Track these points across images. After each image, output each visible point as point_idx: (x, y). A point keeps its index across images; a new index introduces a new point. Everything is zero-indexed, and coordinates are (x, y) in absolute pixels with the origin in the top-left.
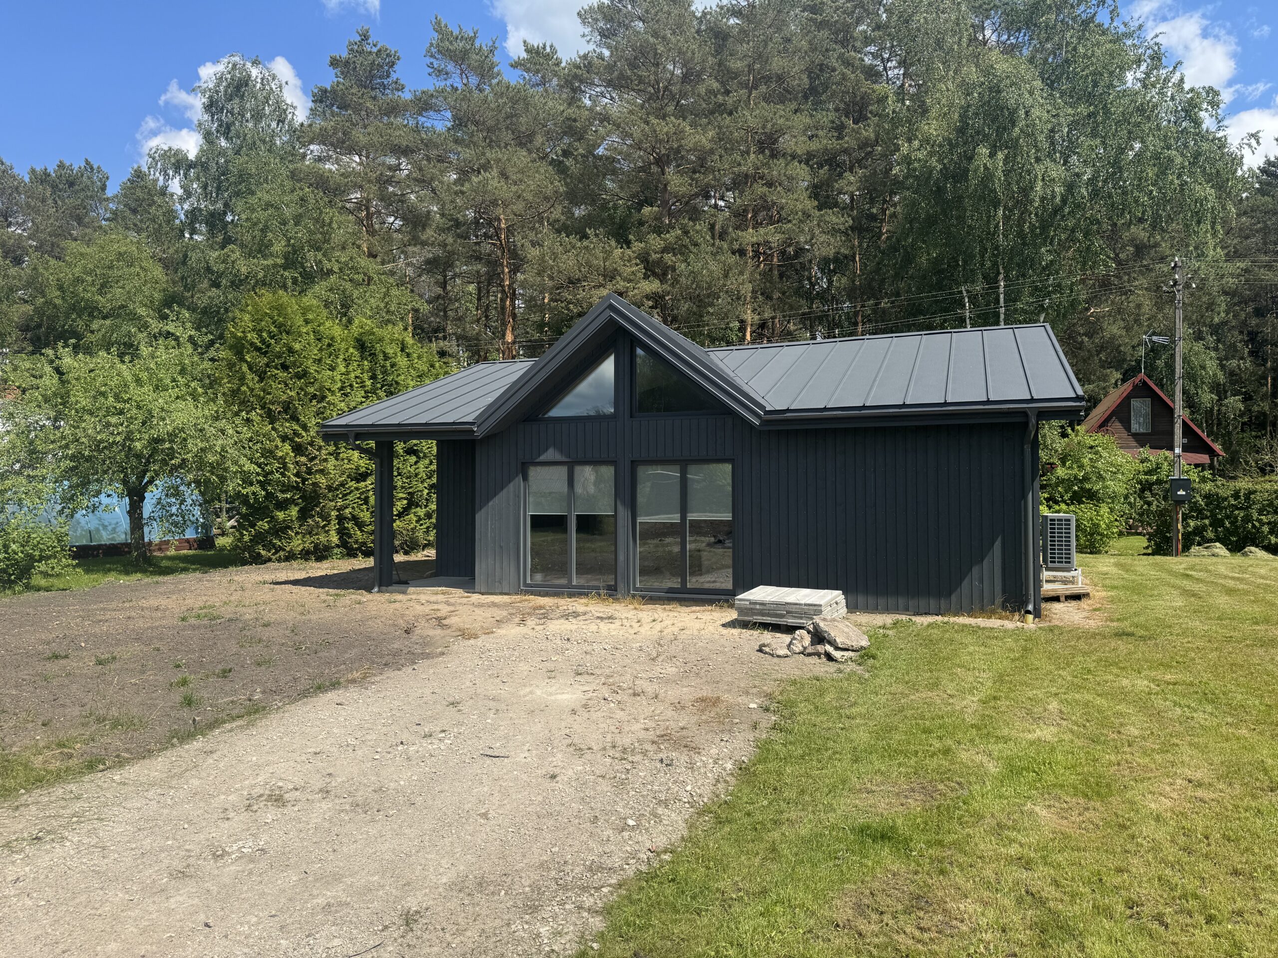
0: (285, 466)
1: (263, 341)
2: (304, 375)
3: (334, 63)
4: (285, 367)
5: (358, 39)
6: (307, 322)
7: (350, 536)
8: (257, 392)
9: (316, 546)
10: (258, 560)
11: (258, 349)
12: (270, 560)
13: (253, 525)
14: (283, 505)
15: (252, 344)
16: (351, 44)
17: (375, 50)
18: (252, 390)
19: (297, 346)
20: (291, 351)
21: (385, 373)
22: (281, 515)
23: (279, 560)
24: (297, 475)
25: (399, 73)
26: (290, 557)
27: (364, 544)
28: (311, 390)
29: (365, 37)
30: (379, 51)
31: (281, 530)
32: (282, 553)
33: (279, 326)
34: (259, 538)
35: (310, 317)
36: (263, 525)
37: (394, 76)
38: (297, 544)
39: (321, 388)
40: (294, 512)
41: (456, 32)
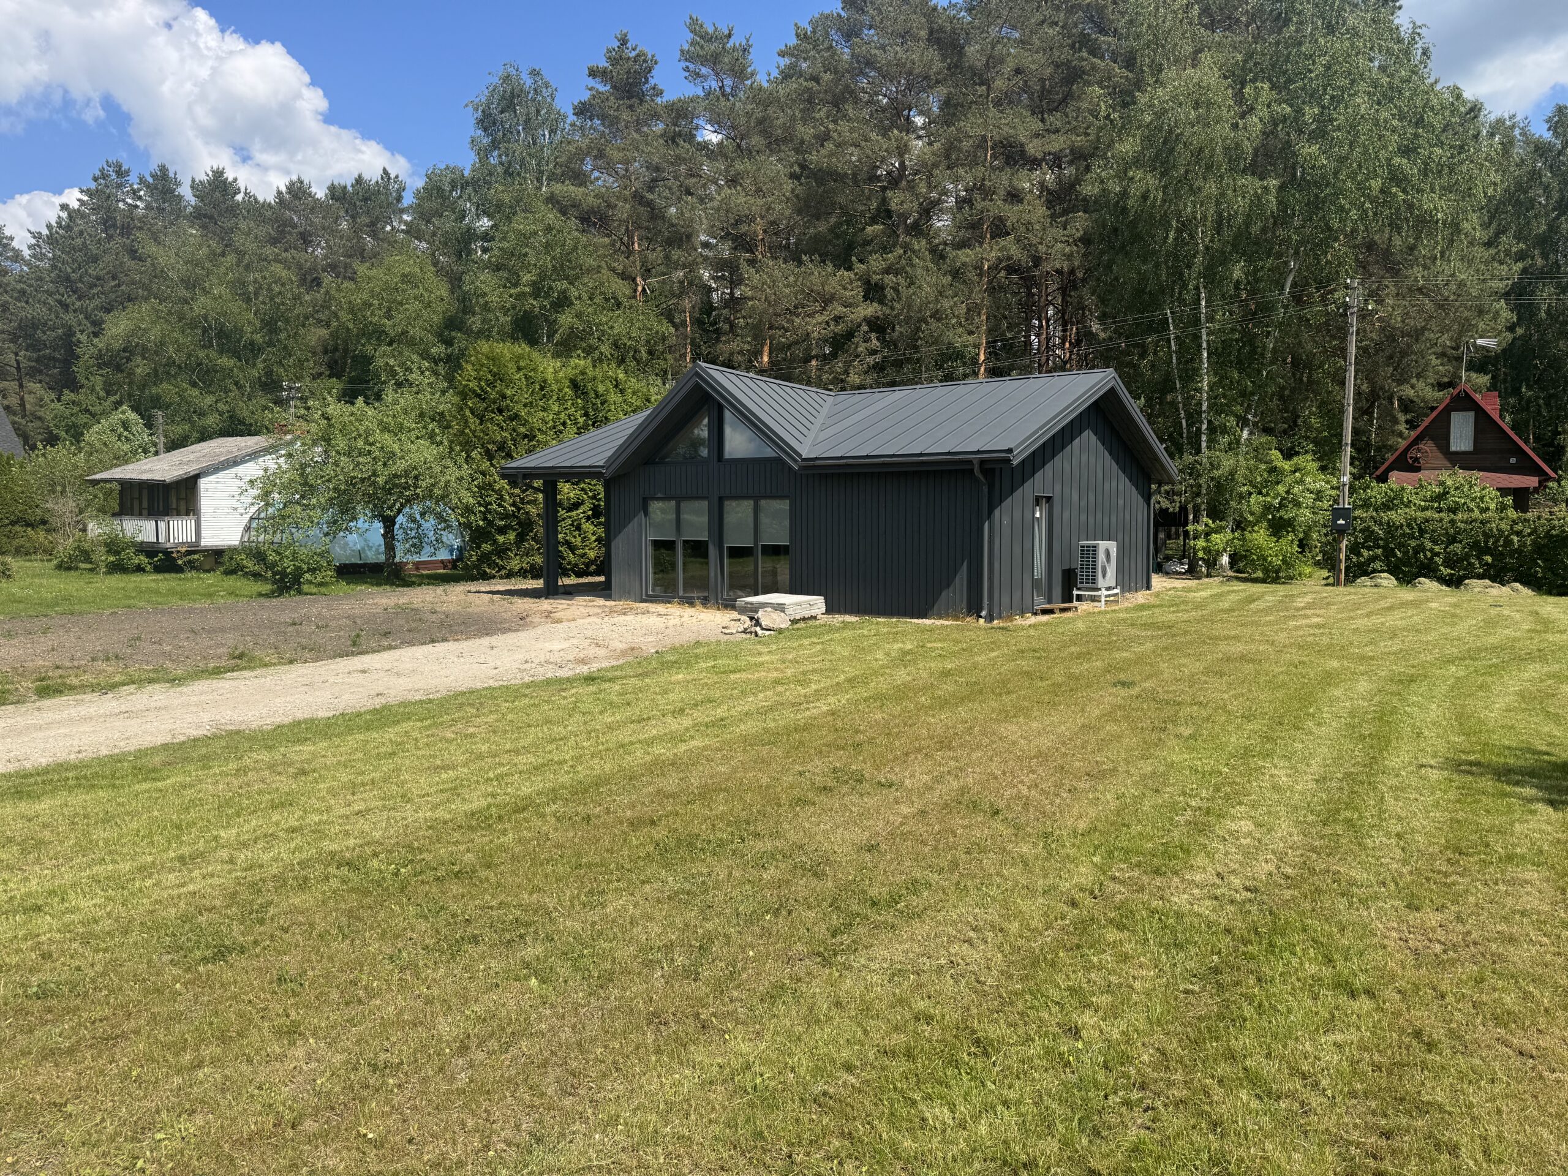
0: (502, 498)
1: (481, 388)
2: (515, 417)
3: (593, 73)
4: (500, 411)
5: (616, 44)
6: (519, 369)
7: (564, 558)
8: (478, 434)
9: (532, 566)
10: (485, 577)
11: (479, 396)
12: (494, 577)
13: (479, 547)
14: (502, 531)
15: (474, 391)
16: (609, 51)
17: (633, 54)
18: (473, 432)
19: (509, 392)
20: (504, 397)
21: (596, 410)
22: (501, 539)
23: (501, 578)
24: (514, 504)
25: (657, 78)
26: (510, 575)
27: (576, 565)
28: (522, 430)
29: (624, 41)
30: (638, 55)
31: (502, 551)
32: (503, 572)
33: (494, 375)
34: (485, 558)
35: (522, 364)
36: (487, 547)
37: (652, 82)
38: (515, 564)
39: (531, 429)
40: (512, 536)
41: (711, 30)
